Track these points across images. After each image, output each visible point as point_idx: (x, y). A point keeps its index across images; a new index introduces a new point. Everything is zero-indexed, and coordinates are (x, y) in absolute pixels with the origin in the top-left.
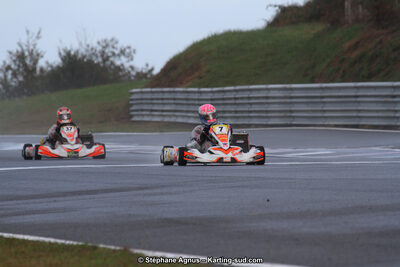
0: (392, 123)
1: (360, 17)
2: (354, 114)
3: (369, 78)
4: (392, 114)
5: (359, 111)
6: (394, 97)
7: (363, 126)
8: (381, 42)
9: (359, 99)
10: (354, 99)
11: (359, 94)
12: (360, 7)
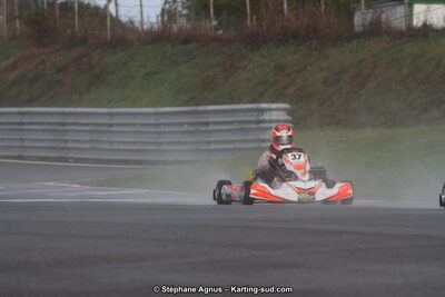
0: (61, 154)
1: (18, 33)
2: (18, 144)
3: (30, 103)
4: (62, 145)
5: (23, 140)
6: (65, 124)
7: (28, 158)
8: (43, 62)
9: (23, 127)
10: (17, 127)
11: (24, 120)
12: (17, 21)
